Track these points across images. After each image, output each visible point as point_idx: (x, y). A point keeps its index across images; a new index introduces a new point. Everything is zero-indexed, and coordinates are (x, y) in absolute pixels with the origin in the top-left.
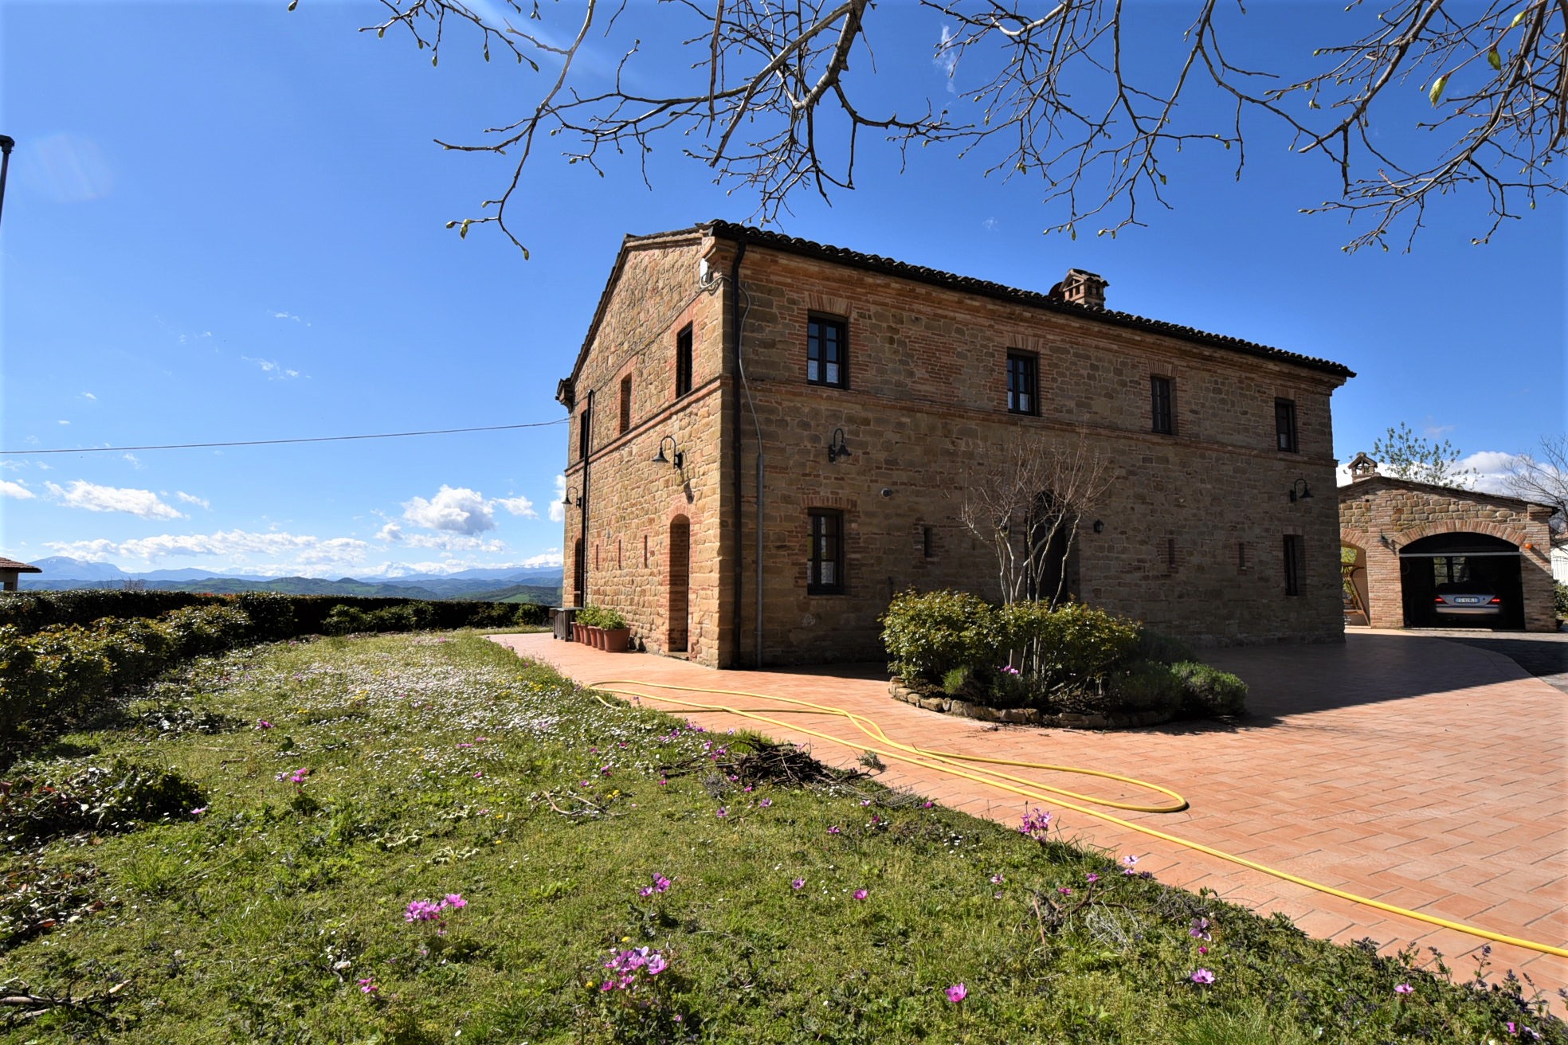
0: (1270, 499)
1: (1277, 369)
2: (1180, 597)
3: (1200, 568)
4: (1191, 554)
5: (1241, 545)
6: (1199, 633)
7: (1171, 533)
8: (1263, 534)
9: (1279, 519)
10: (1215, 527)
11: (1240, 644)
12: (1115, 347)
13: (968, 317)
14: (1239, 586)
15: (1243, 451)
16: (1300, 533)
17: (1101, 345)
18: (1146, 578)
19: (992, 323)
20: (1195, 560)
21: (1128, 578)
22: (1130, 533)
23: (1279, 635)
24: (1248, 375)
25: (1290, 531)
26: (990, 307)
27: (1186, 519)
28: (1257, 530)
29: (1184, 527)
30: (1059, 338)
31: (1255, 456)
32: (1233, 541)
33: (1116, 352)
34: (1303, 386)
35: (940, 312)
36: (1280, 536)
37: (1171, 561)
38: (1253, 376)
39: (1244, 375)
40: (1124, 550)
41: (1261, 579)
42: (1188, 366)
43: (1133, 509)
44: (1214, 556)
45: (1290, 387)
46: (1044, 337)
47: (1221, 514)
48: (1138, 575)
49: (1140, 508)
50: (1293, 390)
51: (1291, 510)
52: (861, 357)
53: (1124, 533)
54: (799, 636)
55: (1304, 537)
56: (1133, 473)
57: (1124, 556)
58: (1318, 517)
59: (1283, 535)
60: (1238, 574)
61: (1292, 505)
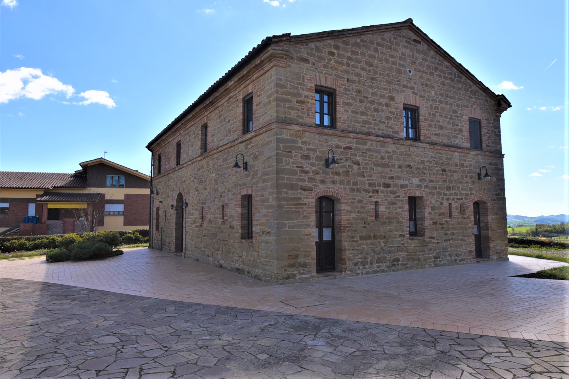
2: (204, 236)
3: (210, 221)
4: (208, 213)
5: (223, 207)
6: (209, 256)
7: (202, 203)
8: (233, 197)
9: (240, 185)
10: (215, 197)
11: (221, 266)
12: (193, 123)
14: (222, 231)
15: (225, 147)
16: (250, 192)
17: (190, 125)
18: (196, 226)
20: (209, 217)
21: (193, 226)
22: (194, 205)
23: (237, 265)
24: (229, 96)
25: (244, 193)
28: (230, 195)
29: (206, 199)
30: (182, 131)
31: (230, 147)
32: (221, 204)
34: (254, 77)
36: (240, 196)
37: (202, 218)
39: (227, 98)
40: (192, 214)
41: (230, 227)
42: (210, 113)
43: (194, 194)
44: (214, 214)
45: (249, 84)
46: (181, 133)
47: (217, 189)
48: (195, 225)
49: (196, 193)
50: (251, 84)
51: (247, 176)
52: (161, 164)
53: (192, 206)
54: (155, 241)
55: (253, 195)
56: (195, 178)
57: (192, 217)
58: (261, 176)
59: (242, 196)
60: (222, 224)
61: (247, 172)
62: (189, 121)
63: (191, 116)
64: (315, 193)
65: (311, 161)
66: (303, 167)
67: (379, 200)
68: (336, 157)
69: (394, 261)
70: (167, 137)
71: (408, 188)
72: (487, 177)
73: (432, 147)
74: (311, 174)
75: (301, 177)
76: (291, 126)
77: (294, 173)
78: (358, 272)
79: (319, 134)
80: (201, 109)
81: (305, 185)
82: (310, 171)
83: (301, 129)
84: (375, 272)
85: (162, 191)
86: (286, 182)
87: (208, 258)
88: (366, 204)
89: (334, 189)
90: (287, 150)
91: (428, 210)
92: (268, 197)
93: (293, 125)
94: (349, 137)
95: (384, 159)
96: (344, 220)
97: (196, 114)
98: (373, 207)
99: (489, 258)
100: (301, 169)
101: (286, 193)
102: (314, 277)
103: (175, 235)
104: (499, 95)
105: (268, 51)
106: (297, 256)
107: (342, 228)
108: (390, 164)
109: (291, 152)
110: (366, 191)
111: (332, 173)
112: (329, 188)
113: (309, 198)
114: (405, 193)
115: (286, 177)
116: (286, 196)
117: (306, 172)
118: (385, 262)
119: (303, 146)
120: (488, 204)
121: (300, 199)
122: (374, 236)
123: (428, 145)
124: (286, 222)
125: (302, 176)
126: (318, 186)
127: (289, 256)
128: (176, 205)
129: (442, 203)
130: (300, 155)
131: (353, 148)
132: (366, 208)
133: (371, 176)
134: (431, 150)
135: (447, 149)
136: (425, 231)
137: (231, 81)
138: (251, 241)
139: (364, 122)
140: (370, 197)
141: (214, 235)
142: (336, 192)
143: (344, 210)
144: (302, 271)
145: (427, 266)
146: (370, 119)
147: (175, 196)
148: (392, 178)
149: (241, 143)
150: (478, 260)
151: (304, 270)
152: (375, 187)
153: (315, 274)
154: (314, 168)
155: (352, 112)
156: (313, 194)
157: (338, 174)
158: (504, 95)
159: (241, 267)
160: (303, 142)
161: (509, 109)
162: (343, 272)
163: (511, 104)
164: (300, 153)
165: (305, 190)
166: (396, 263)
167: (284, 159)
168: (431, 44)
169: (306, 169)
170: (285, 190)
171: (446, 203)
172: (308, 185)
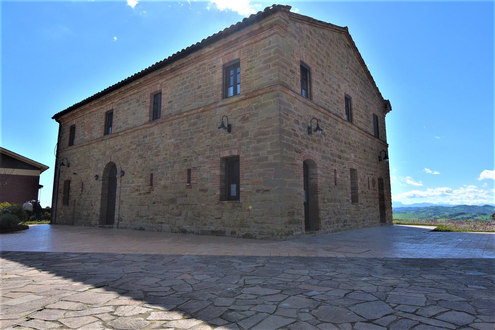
0: (212, 135)
1: (212, 48)
2: (154, 203)
3: (165, 187)
4: (161, 180)
5: (189, 171)
6: (162, 223)
7: (152, 170)
8: (206, 160)
9: (218, 147)
10: (175, 163)
11: (184, 232)
12: (136, 91)
13: (96, 108)
14: (186, 196)
15: (193, 111)
16: (235, 153)
17: (131, 93)
18: (140, 194)
19: (101, 106)
20: (162, 183)
21: (134, 194)
22: (135, 173)
23: (212, 228)
24: (201, 63)
25: (226, 154)
26: (96, 102)
27: (160, 162)
28: (201, 159)
29: (158, 166)
30: (118, 100)
31: (203, 111)
32: (185, 168)
33: (137, 93)
34: (244, 44)
35: (90, 111)
36: (219, 159)
37: (151, 185)
38: (205, 61)
39: (198, 65)
40: (133, 182)
41: (201, 190)
42: (167, 80)
43: (137, 162)
44: (172, 180)
45: (235, 51)
46: (114, 102)
47: (178, 154)
48: (137, 193)
49: (140, 161)
50: (238, 51)
51: (229, 138)
52: (76, 134)
53: (133, 174)
54: (61, 216)
55: (240, 156)
56: (139, 145)
57: (132, 185)
58: (255, 137)
59: (221, 158)
60: (186, 188)
61: (230, 134)
62: (132, 88)
63: (138, 83)
64: (303, 156)
65: (300, 126)
66: (295, 131)
67: (336, 169)
68: (313, 126)
69: (344, 222)
70: (91, 106)
71: (349, 162)
72: (386, 159)
73: (359, 131)
74: (300, 138)
75: (294, 140)
76: (288, 91)
77: (289, 134)
78: (328, 230)
79: (304, 103)
80: (155, 76)
81: (297, 147)
82: (300, 135)
83: (294, 96)
84: (336, 231)
85: (76, 162)
86: (285, 142)
87: (160, 225)
88: (330, 171)
89: (313, 154)
90: (286, 113)
91: (359, 181)
92: (266, 155)
93: (289, 91)
94: (320, 111)
95: (337, 134)
96: (319, 183)
97: (145, 81)
98: (333, 174)
99: (385, 222)
100: (294, 132)
101: (286, 152)
102: (304, 234)
103: (99, 206)
104: (386, 100)
105: (274, 18)
106: (293, 213)
107: (318, 190)
108: (341, 139)
109: (288, 115)
110: (330, 159)
111: (312, 140)
112: (310, 153)
113: (299, 160)
114: (348, 165)
115: (286, 137)
116: (286, 155)
117: (296, 135)
118: (341, 222)
119: (295, 112)
120: (384, 181)
121: (293, 159)
122: (335, 200)
123: (357, 128)
124: (286, 180)
125: (294, 138)
126: (304, 150)
127: (289, 213)
128: (103, 175)
129: (365, 176)
130: (293, 119)
131: (322, 121)
132: (330, 174)
133: (331, 147)
134: (358, 133)
135: (366, 134)
136: (358, 198)
137: (210, 47)
138: (238, 201)
139: (326, 101)
140: (332, 165)
141: (173, 201)
142: (314, 157)
143: (319, 174)
144: (297, 228)
145: (360, 227)
146: (329, 99)
147: (102, 166)
148: (342, 151)
149: (220, 106)
150: (382, 224)
151: (297, 227)
152: (334, 157)
153: (304, 231)
154: (302, 134)
155: (320, 90)
156: (301, 156)
157: (314, 141)
158: (389, 100)
159: (221, 228)
160: (295, 108)
161: (390, 112)
162: (320, 230)
163: (392, 108)
164: (294, 117)
165: (297, 152)
166: (345, 224)
167: (285, 120)
168: (356, 51)
169: (297, 133)
170: (285, 149)
171: (367, 178)
172: (299, 148)
